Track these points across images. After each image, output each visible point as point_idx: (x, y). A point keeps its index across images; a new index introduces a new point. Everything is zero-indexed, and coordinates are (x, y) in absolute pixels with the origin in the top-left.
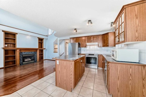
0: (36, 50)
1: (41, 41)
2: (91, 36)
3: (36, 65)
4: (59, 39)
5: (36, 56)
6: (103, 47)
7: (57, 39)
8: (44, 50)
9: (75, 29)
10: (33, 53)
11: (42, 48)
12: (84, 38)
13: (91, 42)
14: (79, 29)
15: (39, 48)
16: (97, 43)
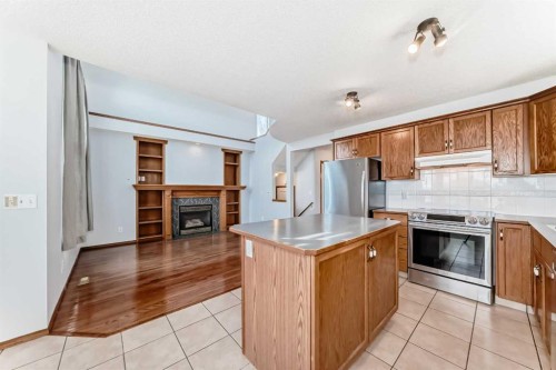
0: (217, 190)
1: (232, 158)
2: (446, 117)
3: (218, 242)
4: (290, 148)
5: (218, 213)
6: (535, 172)
7: (284, 149)
8: (242, 193)
9: (352, 94)
10: (208, 201)
11: (235, 184)
12: (401, 135)
13: (443, 150)
14: (369, 91)
15: (226, 184)
16: (485, 155)
